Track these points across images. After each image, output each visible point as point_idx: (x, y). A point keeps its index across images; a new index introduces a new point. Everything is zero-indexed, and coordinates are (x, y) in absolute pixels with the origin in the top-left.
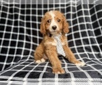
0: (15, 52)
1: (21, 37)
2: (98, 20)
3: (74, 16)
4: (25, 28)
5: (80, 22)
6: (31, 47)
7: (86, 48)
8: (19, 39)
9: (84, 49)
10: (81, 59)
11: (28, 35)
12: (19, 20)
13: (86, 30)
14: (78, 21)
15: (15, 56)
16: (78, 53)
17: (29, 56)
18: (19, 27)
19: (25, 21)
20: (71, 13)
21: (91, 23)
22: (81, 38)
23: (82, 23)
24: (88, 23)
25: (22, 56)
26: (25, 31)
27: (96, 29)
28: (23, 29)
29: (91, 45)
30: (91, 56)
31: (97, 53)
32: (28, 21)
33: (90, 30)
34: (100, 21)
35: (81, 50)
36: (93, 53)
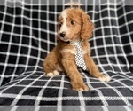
0: (17, 61)
1: (25, 41)
2: (127, 24)
3: (97, 16)
4: (31, 28)
5: (104, 25)
6: (39, 55)
7: (110, 59)
8: (23, 43)
9: (108, 60)
10: (105, 72)
11: (35, 38)
12: (22, 16)
13: (112, 36)
14: (102, 24)
15: (16, 65)
16: (101, 65)
17: (37, 66)
18: (22, 26)
19: (31, 19)
20: (94, 12)
21: (118, 27)
22: (105, 46)
23: (107, 27)
24: (114, 27)
25: (26, 66)
26: (31, 32)
27: (123, 35)
28: (29, 29)
29: (116, 55)
30: (116, 69)
31: (123, 65)
32: (35, 19)
33: (115, 36)
34: (129, 25)
35: (104, 61)
36: (119, 65)
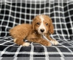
2: (69, 10)
4: (10, 11)
14: (54, 10)
19: (11, 6)
29: (61, 29)
30: (61, 37)
33: (62, 17)
36: (63, 35)
